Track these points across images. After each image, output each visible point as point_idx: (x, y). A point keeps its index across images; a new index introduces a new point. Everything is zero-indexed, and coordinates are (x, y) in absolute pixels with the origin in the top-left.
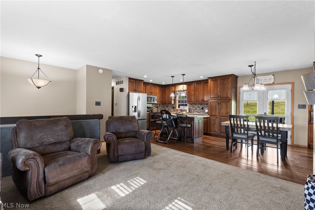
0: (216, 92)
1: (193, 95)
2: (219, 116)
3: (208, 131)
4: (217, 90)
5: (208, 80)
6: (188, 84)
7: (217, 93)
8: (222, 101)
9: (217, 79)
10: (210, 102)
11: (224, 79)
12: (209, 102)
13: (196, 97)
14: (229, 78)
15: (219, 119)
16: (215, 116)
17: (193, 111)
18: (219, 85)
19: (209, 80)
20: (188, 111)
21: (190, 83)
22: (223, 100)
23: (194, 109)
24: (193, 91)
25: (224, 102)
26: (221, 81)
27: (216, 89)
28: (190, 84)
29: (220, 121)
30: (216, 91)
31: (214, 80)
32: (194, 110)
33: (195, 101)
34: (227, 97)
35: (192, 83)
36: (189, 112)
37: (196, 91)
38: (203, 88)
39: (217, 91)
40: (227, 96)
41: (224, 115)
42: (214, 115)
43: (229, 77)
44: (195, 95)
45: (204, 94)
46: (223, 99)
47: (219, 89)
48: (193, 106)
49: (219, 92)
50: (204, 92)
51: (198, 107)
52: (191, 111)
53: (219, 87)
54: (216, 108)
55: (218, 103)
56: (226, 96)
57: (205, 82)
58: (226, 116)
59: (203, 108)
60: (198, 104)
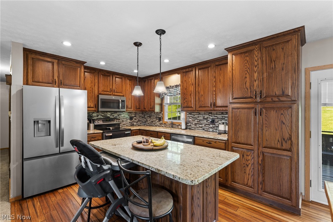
0: (248, 84)
1: (192, 95)
2: (259, 145)
3: (227, 181)
4: (251, 76)
5: (226, 58)
6: (183, 72)
7: (252, 85)
8: (266, 105)
9: (251, 48)
10: (233, 108)
11: (273, 45)
12: (230, 109)
13: (199, 99)
14: (288, 41)
15: (256, 152)
16: (247, 144)
17: (193, 126)
18: (256, 63)
19: (229, 57)
20: (183, 126)
21: (187, 70)
22: (268, 102)
23: (196, 122)
24: (192, 84)
25: (273, 108)
26: (262, 54)
27: (248, 76)
28: (187, 72)
29: (261, 159)
30: (248, 79)
31: (241, 53)
32: (196, 124)
33: (198, 106)
34: (284, 94)
35: (190, 69)
36: (186, 129)
37: (198, 85)
38: (215, 77)
39: (252, 81)
40: (283, 92)
41: (273, 145)
42: (243, 142)
43: (288, 38)
44: (197, 94)
45: (215, 91)
46: (269, 99)
47: (256, 75)
48: (194, 115)
49: (256, 84)
50: (215, 86)
51: (204, 118)
52: (190, 126)
53: (256, 69)
54: (248, 123)
55: (253, 110)
56: (278, 92)
57: (217, 63)
58: (279, 147)
59: (213, 122)
60: (204, 112)
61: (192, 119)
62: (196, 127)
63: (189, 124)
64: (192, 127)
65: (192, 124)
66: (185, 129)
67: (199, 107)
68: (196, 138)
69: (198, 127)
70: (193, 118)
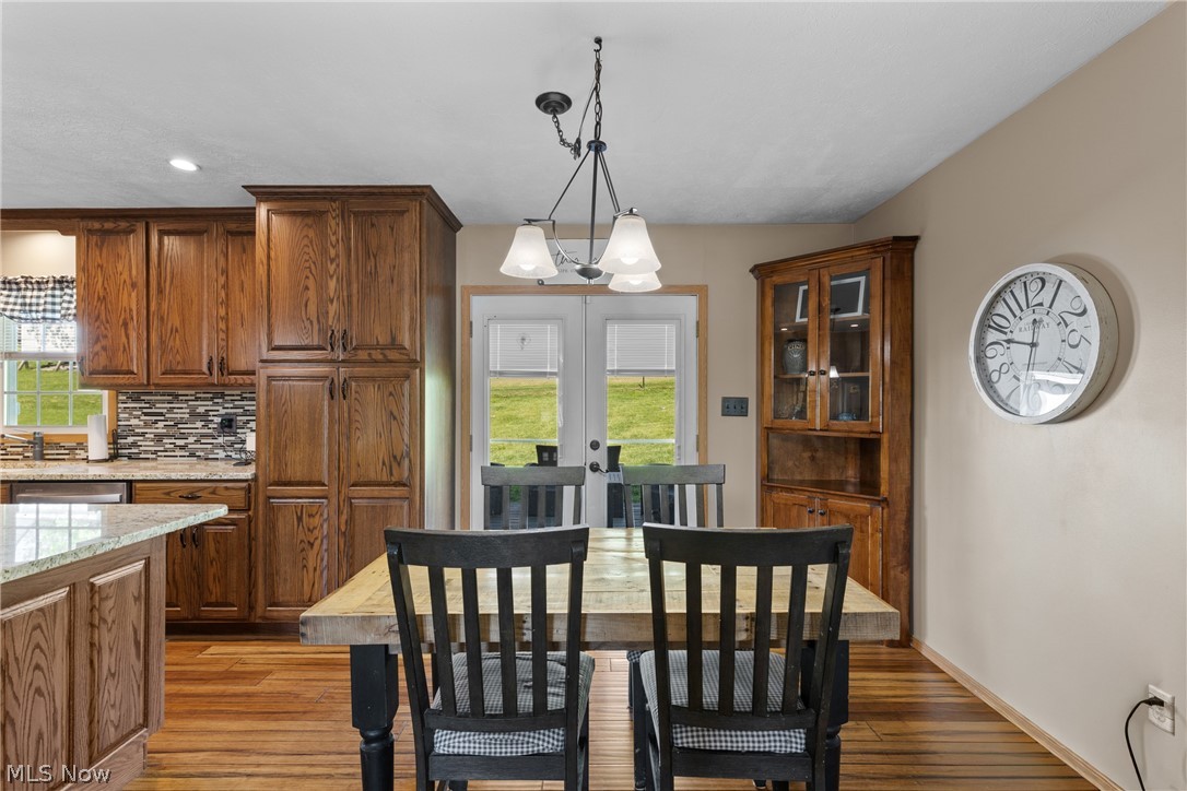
0: (312, 308)
1: (132, 325)
2: (340, 480)
4: (322, 287)
5: (248, 215)
6: (90, 231)
7: (322, 314)
8: (358, 370)
9: (320, 205)
10: (270, 378)
11: (371, 213)
12: (263, 382)
13: (162, 342)
14: (402, 213)
15: (334, 501)
16: (310, 484)
17: (147, 445)
18: (332, 253)
19: (262, 212)
20: (98, 447)
21: (109, 225)
22: (362, 363)
23: (160, 428)
24: (134, 285)
25: (372, 379)
26: (347, 230)
27: (311, 283)
28: (105, 233)
29: (344, 517)
30: (312, 294)
31: (293, 214)
32: (159, 438)
33: (157, 370)
34: (394, 345)
35: (123, 224)
36: (113, 457)
37: (160, 291)
38: (225, 272)
39: (324, 302)
40: (393, 339)
41: (372, 476)
42: (298, 477)
43: (402, 203)
44: (155, 323)
45: (226, 319)
46: (363, 355)
47: (332, 284)
48: (152, 404)
49: (333, 309)
50: (226, 303)
51: (194, 414)
52: (134, 444)
53: (332, 268)
54: (314, 422)
55: (327, 384)
56: (383, 339)
57: (232, 226)
58: (385, 479)
59: (228, 424)
60: (193, 392)
61: (143, 418)
62: (162, 449)
63: (130, 440)
64: (141, 448)
65: (141, 438)
66: (105, 461)
67: (163, 374)
68: (138, 485)
69: (167, 446)
70: (146, 414)
